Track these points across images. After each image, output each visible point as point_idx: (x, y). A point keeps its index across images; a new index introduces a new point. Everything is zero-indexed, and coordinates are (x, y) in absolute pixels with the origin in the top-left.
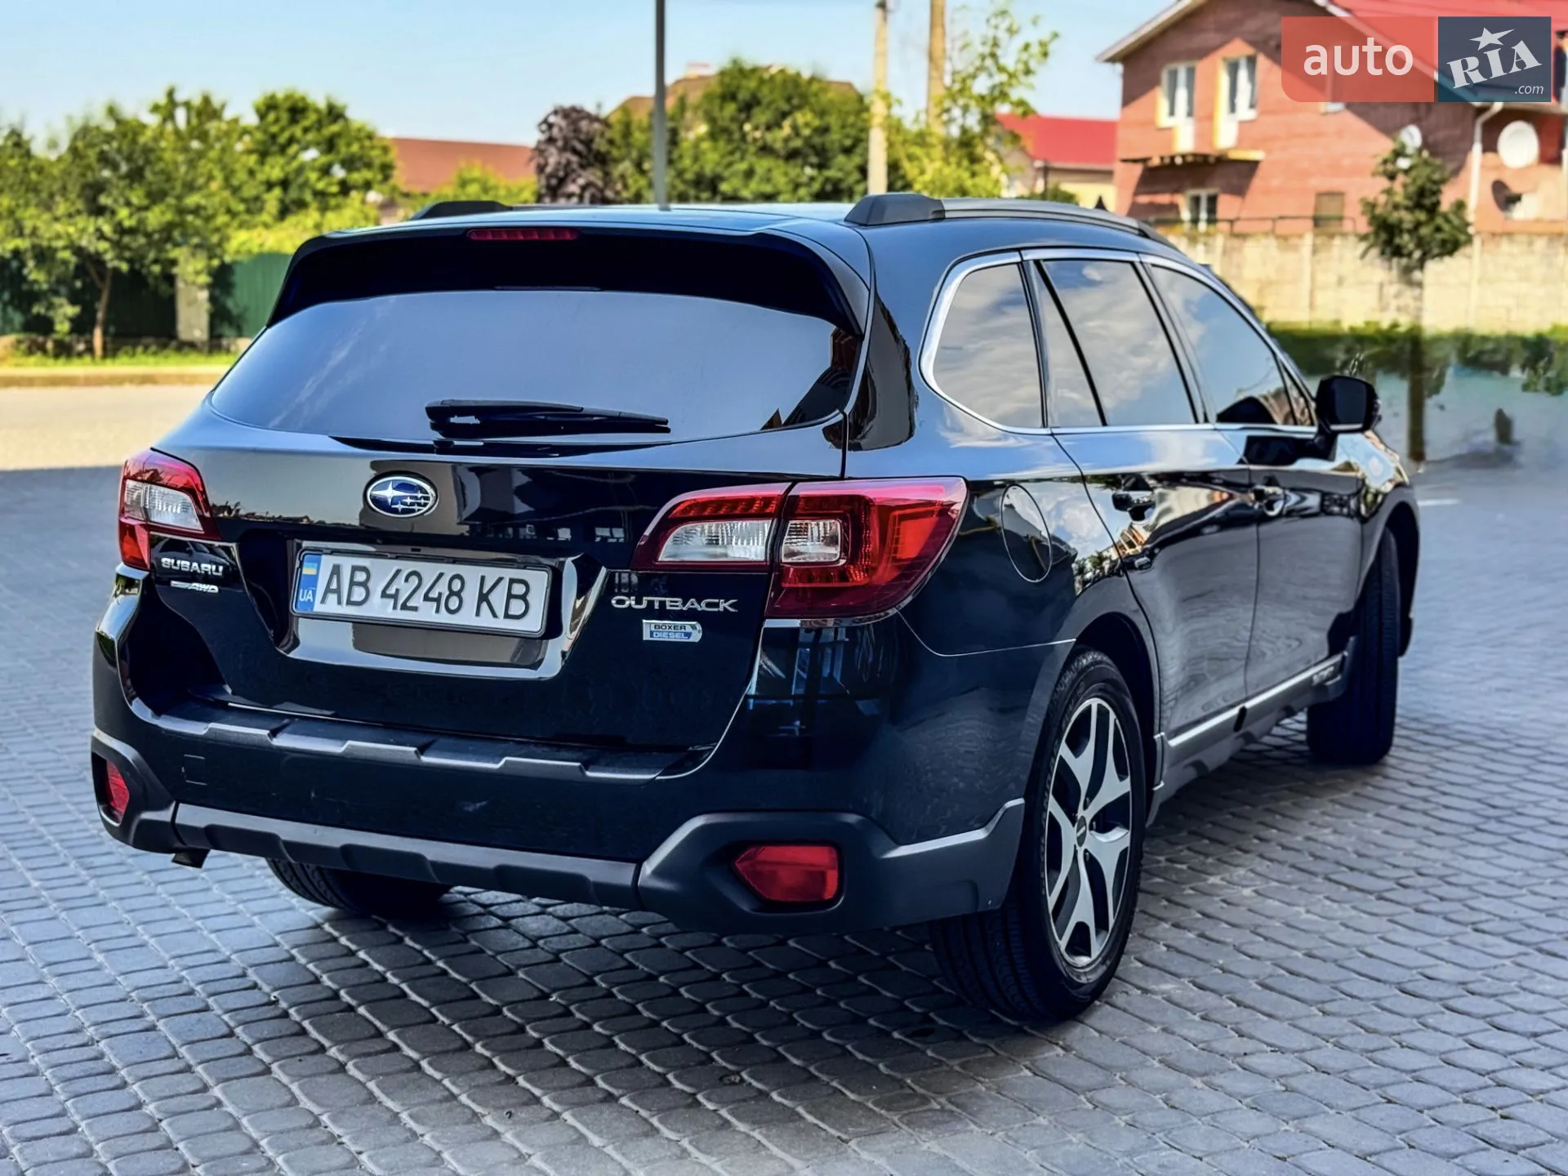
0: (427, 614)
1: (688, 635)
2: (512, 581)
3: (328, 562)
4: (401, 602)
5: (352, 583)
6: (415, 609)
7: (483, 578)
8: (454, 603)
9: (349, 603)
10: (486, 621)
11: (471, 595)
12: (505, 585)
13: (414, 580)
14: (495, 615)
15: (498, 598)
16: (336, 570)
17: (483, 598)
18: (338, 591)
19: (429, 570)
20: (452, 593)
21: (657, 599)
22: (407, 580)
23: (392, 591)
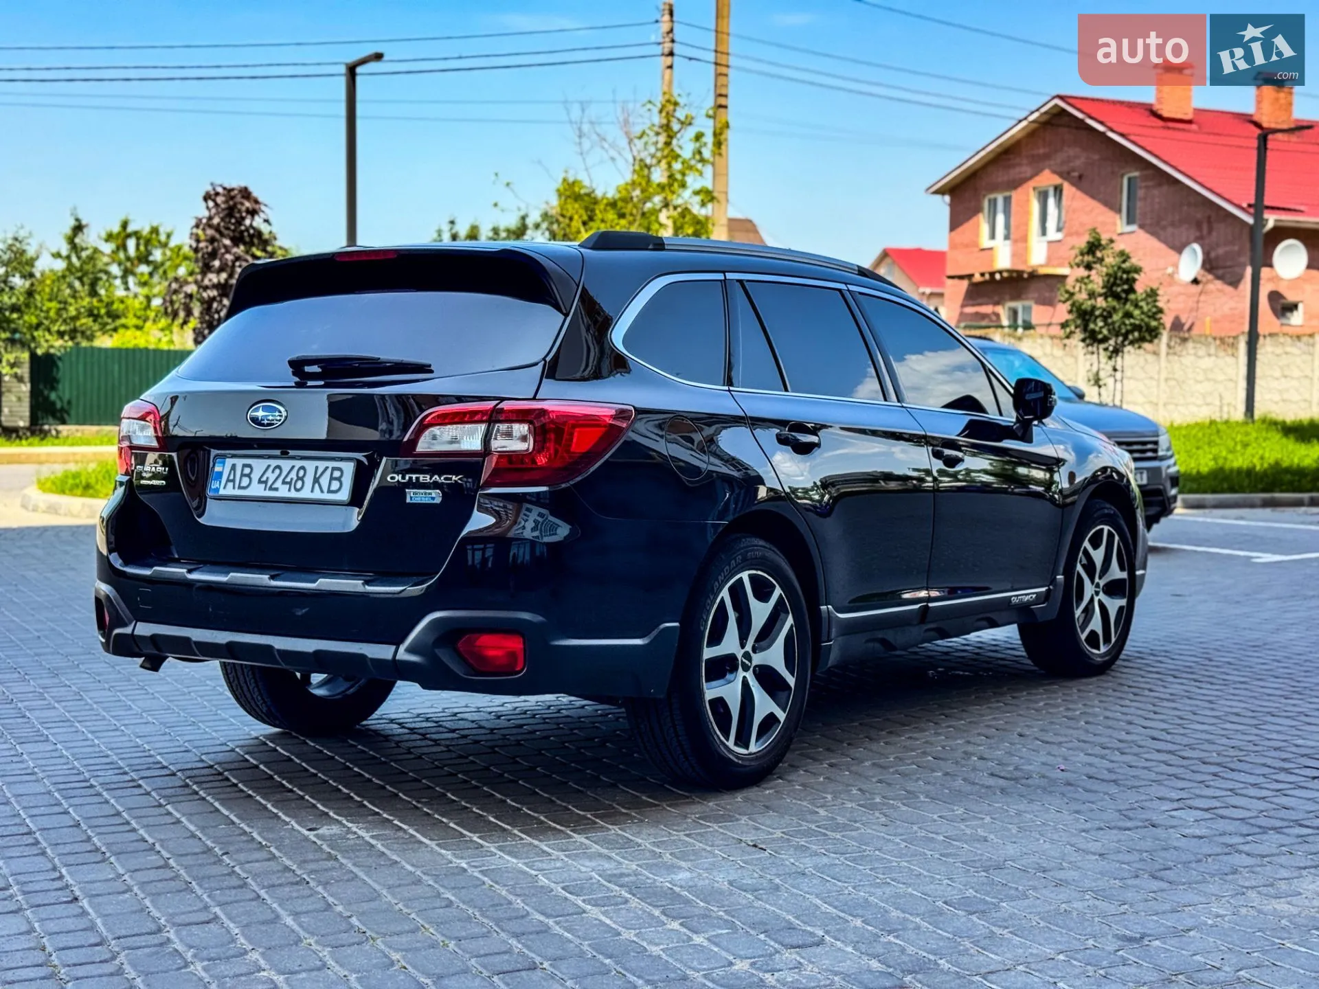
0: (283, 492)
1: (433, 498)
2: (334, 469)
3: (229, 462)
4: (270, 483)
5: (243, 475)
6: (276, 489)
7: (317, 468)
8: (299, 484)
9: (240, 487)
10: (317, 495)
11: (309, 480)
12: (329, 472)
13: (277, 471)
14: (322, 491)
15: (324, 481)
16: (234, 467)
17: (316, 480)
18: (233, 481)
19: (286, 464)
20: (299, 478)
21: (414, 476)
22: (273, 472)
23: (264, 479)
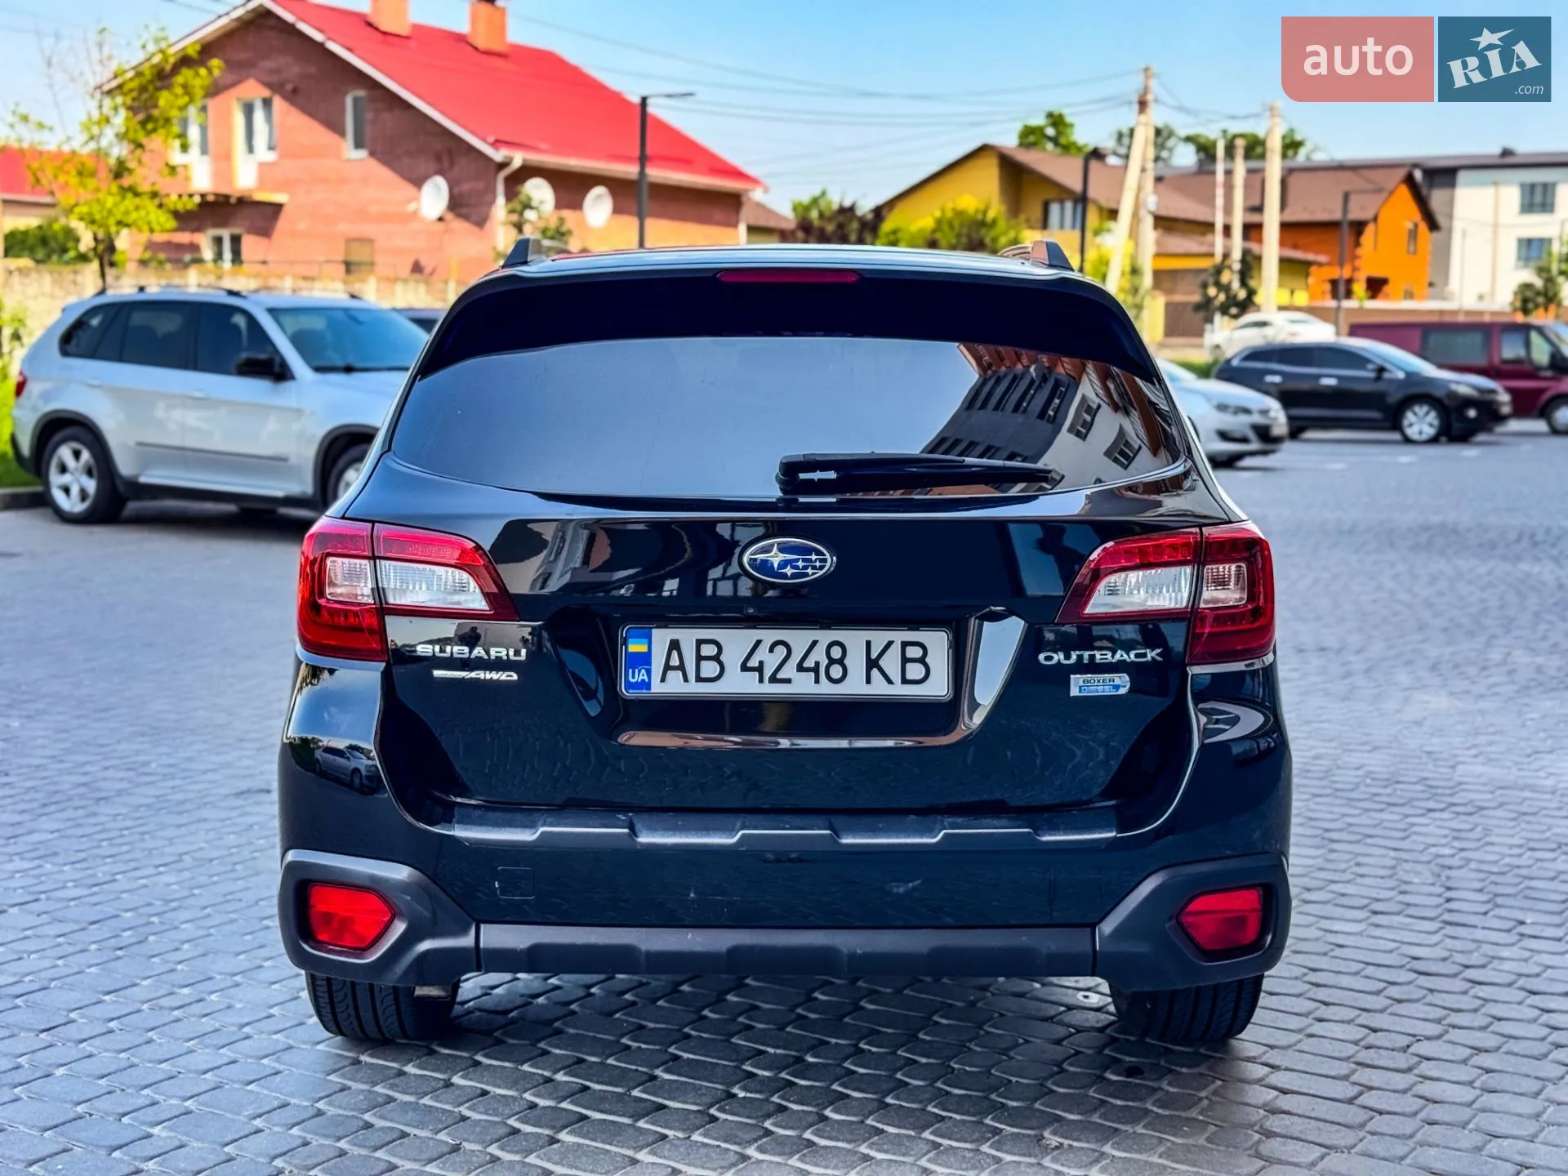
0: (803, 686)
1: (1117, 687)
2: (905, 645)
3: (661, 637)
4: (767, 674)
5: (700, 658)
6: (788, 681)
7: (868, 644)
8: (836, 671)
9: (699, 680)
10: (879, 688)
11: (856, 662)
12: (896, 649)
13: (781, 651)
14: (890, 682)
15: (891, 663)
16: (675, 645)
17: (872, 664)
18: (681, 667)
19: (801, 639)
20: (832, 661)
21: (1086, 654)
22: (771, 650)
23: (753, 663)
